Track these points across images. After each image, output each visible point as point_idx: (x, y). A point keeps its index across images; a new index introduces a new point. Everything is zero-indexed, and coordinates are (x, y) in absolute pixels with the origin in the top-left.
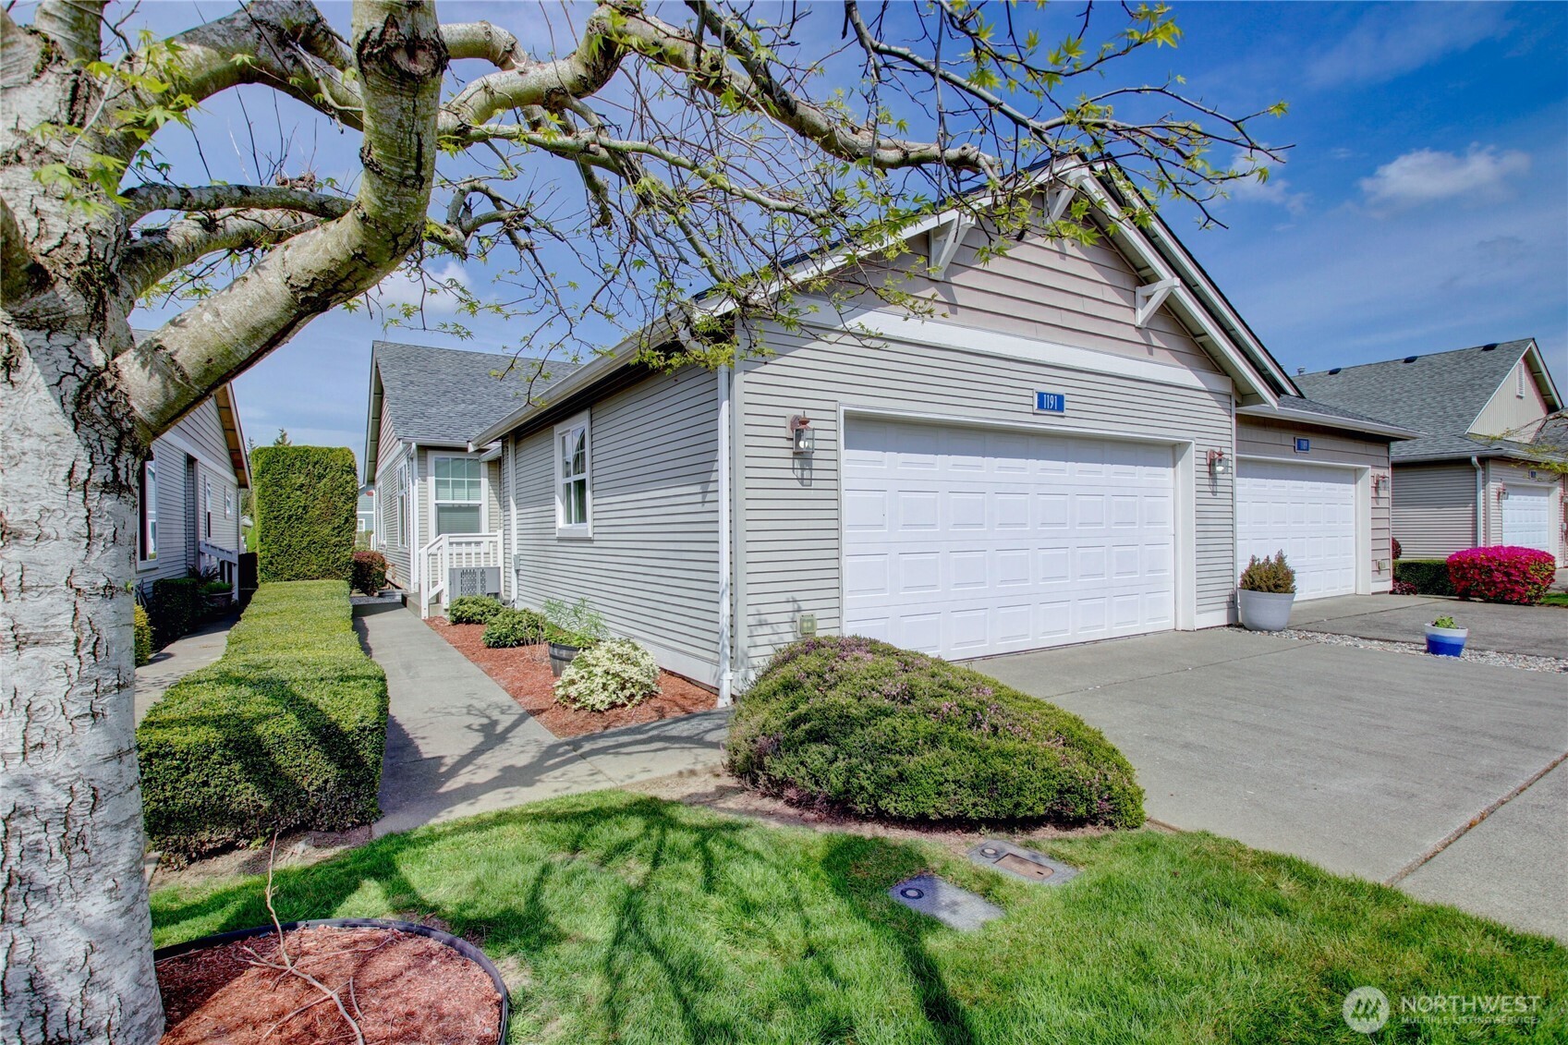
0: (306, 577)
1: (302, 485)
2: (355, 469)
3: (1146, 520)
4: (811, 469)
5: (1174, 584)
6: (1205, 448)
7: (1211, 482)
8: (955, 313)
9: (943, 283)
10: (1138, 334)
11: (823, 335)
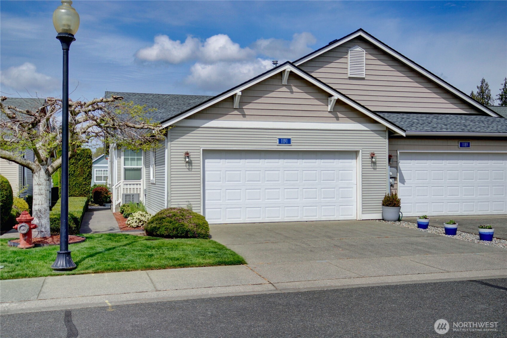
0: (74, 196)
1: (73, 163)
2: (91, 156)
3: (340, 179)
4: (192, 166)
5: (356, 203)
6: (369, 152)
7: (372, 165)
8: (245, 117)
9: (240, 109)
10: (330, 114)
11: (197, 129)
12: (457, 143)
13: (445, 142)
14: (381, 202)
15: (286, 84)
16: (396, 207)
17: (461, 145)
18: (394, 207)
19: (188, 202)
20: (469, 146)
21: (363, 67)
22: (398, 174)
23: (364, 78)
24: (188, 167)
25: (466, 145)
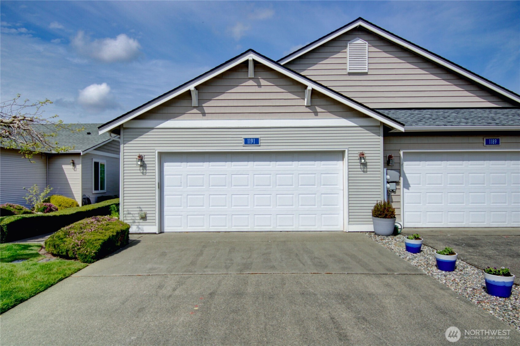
3: (322, 183)
4: (146, 170)
5: (342, 211)
6: (357, 152)
7: (362, 167)
8: (205, 116)
9: (199, 107)
10: (307, 108)
11: (151, 130)
12: (482, 140)
13: (465, 140)
14: (371, 211)
15: (253, 77)
16: (388, 218)
17: (488, 143)
18: (386, 218)
19: (139, 209)
20: (498, 143)
21: (366, 60)
22: (402, 178)
23: (367, 73)
24: (142, 171)
25: (495, 142)
